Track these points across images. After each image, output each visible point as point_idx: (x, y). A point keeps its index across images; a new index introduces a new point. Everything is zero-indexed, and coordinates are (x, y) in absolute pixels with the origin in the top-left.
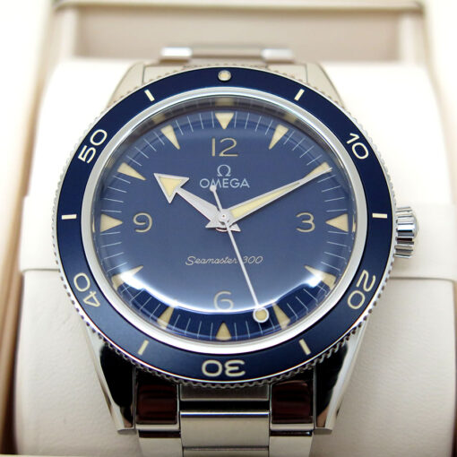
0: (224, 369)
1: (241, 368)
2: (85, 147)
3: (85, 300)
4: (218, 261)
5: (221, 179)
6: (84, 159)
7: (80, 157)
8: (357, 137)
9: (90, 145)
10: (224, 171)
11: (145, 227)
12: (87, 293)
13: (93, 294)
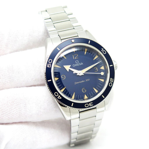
0: (89, 105)
1: (92, 104)
2: (48, 64)
3: (58, 98)
4: (81, 82)
5: (77, 64)
6: (49, 67)
7: (48, 66)
8: (103, 49)
9: (49, 63)
10: (77, 62)
11: (64, 78)
12: (58, 96)
13: (59, 96)
